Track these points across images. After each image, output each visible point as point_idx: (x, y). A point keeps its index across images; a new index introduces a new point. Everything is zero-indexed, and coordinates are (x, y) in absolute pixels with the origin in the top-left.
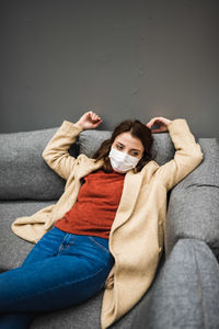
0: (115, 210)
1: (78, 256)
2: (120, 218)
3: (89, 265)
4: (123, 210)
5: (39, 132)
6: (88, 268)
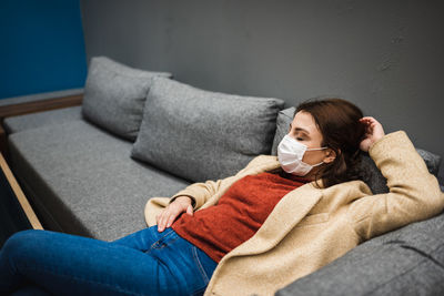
2: (255, 244)
5: (237, 97)
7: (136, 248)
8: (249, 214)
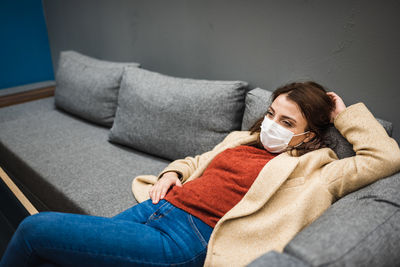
0: (242, 194)
1: (163, 232)
2: (244, 207)
3: (168, 250)
4: (253, 199)
5: (205, 82)
6: (164, 252)
7: (136, 221)
8: (236, 181)
